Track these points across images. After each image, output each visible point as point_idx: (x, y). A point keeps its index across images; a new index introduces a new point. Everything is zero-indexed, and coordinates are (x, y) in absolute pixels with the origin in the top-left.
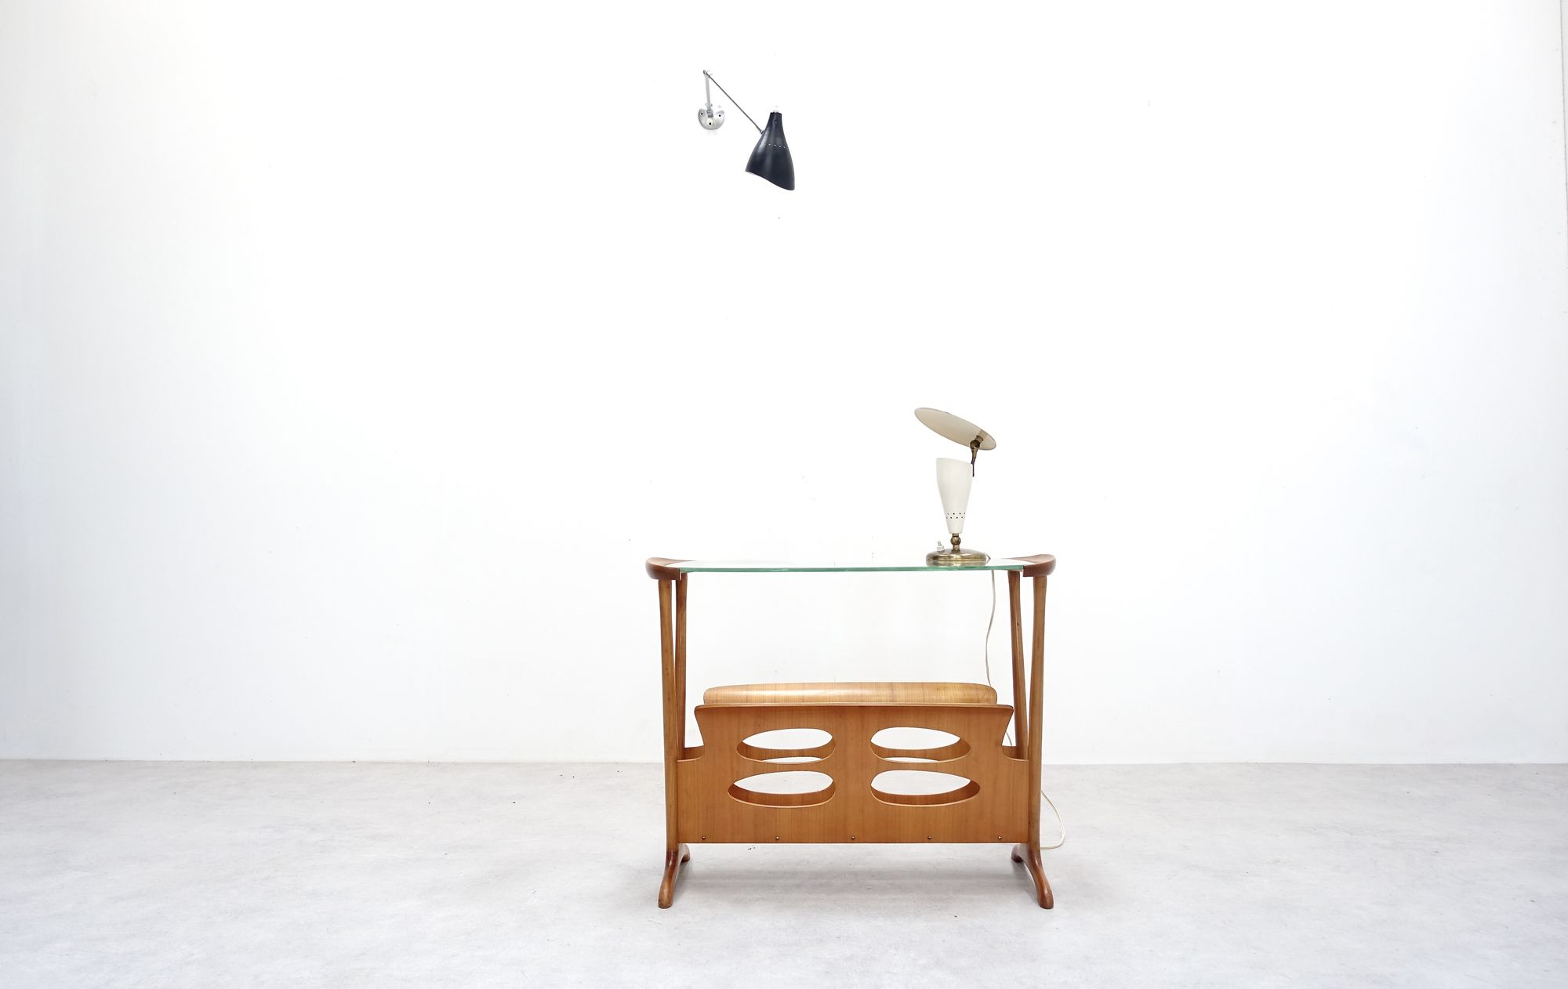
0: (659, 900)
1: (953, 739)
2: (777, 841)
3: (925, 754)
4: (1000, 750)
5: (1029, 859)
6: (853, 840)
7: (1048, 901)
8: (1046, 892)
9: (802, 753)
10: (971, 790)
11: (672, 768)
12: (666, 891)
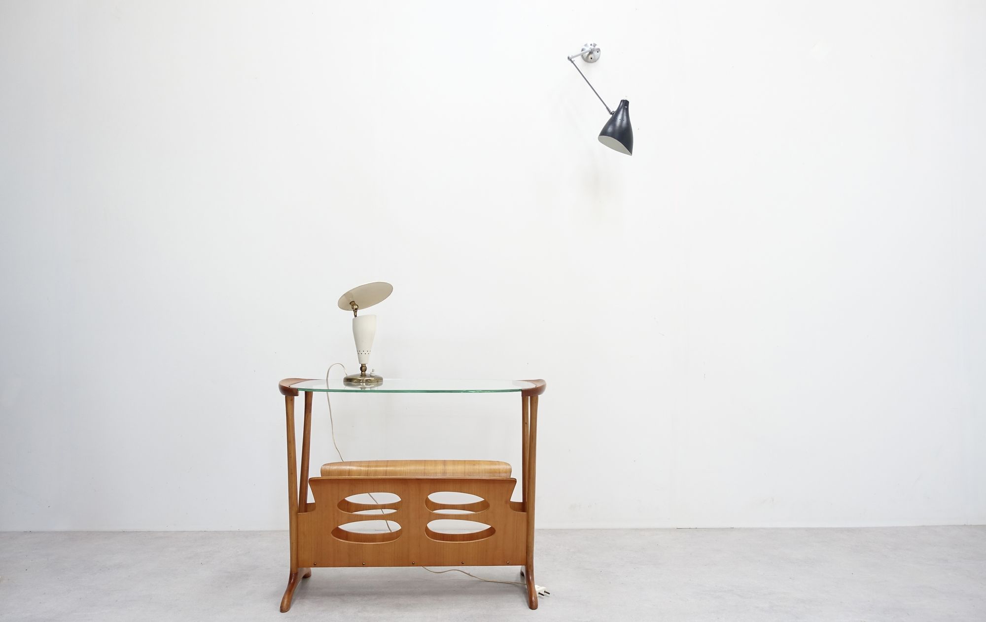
0: (281, 607)
1: (480, 499)
2: (363, 565)
3: (464, 507)
4: (508, 506)
5: (527, 576)
6: (413, 565)
7: (534, 604)
8: (533, 599)
9: (384, 507)
10: (491, 532)
11: (294, 517)
12: (286, 601)
